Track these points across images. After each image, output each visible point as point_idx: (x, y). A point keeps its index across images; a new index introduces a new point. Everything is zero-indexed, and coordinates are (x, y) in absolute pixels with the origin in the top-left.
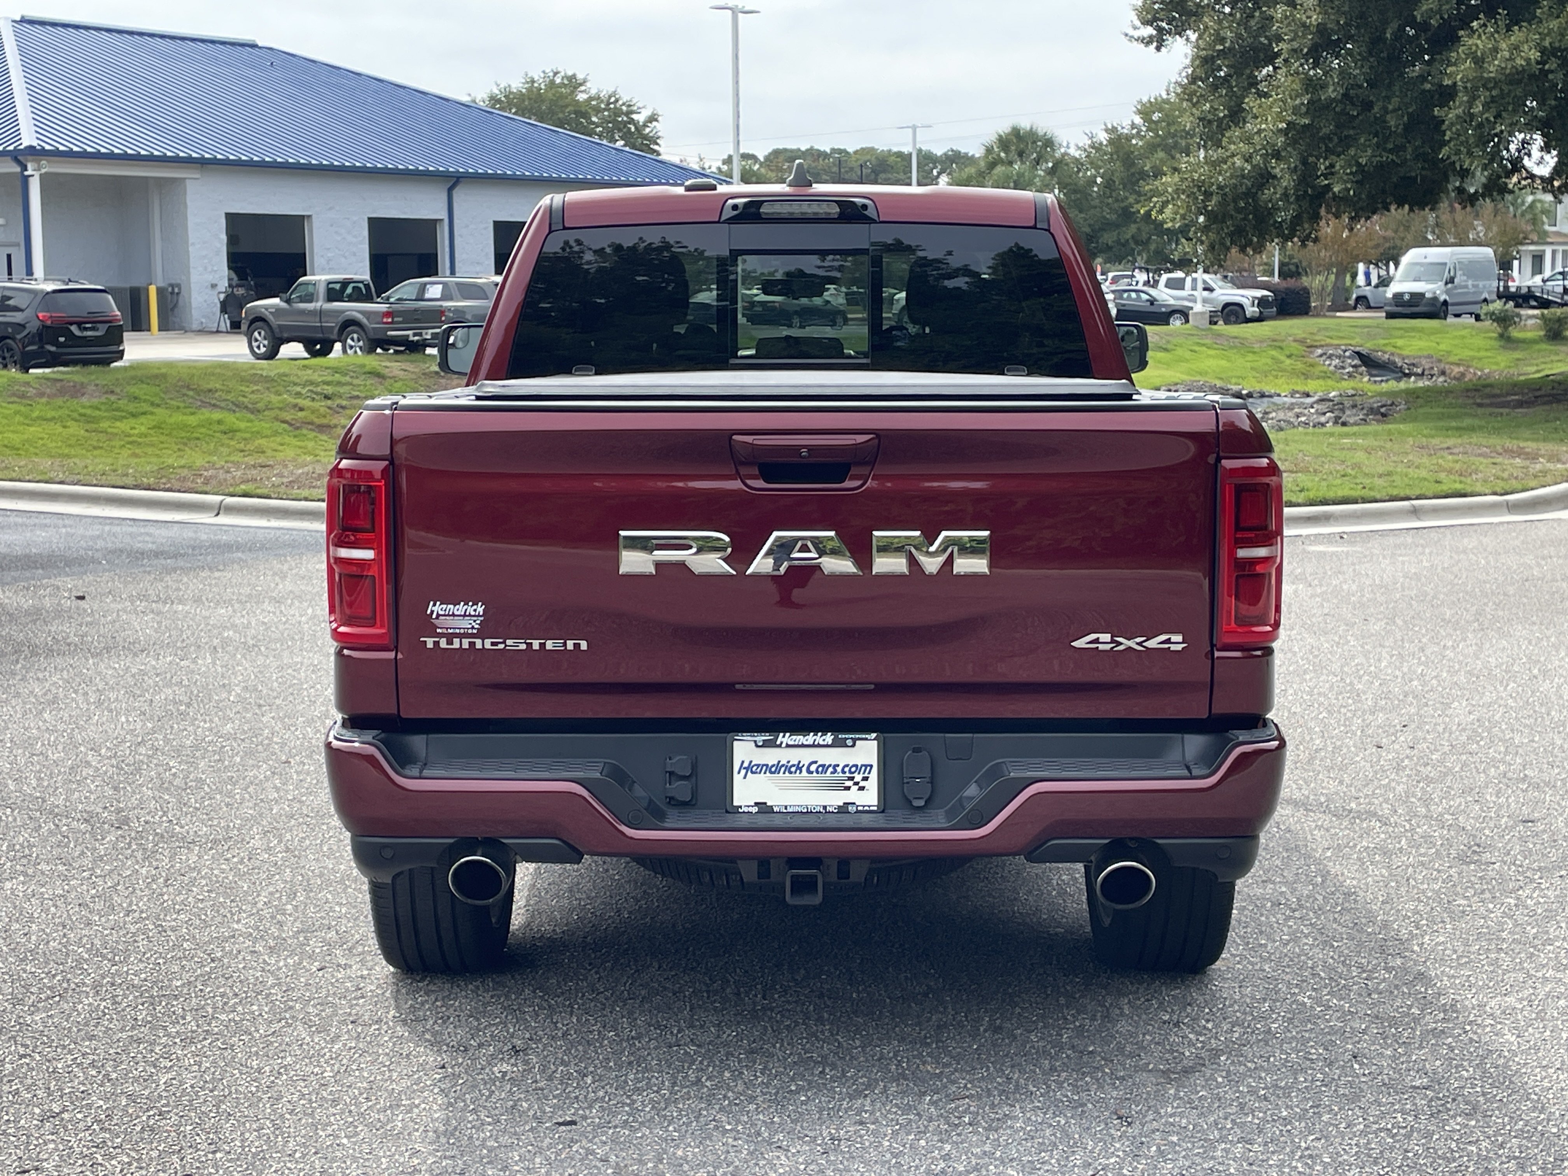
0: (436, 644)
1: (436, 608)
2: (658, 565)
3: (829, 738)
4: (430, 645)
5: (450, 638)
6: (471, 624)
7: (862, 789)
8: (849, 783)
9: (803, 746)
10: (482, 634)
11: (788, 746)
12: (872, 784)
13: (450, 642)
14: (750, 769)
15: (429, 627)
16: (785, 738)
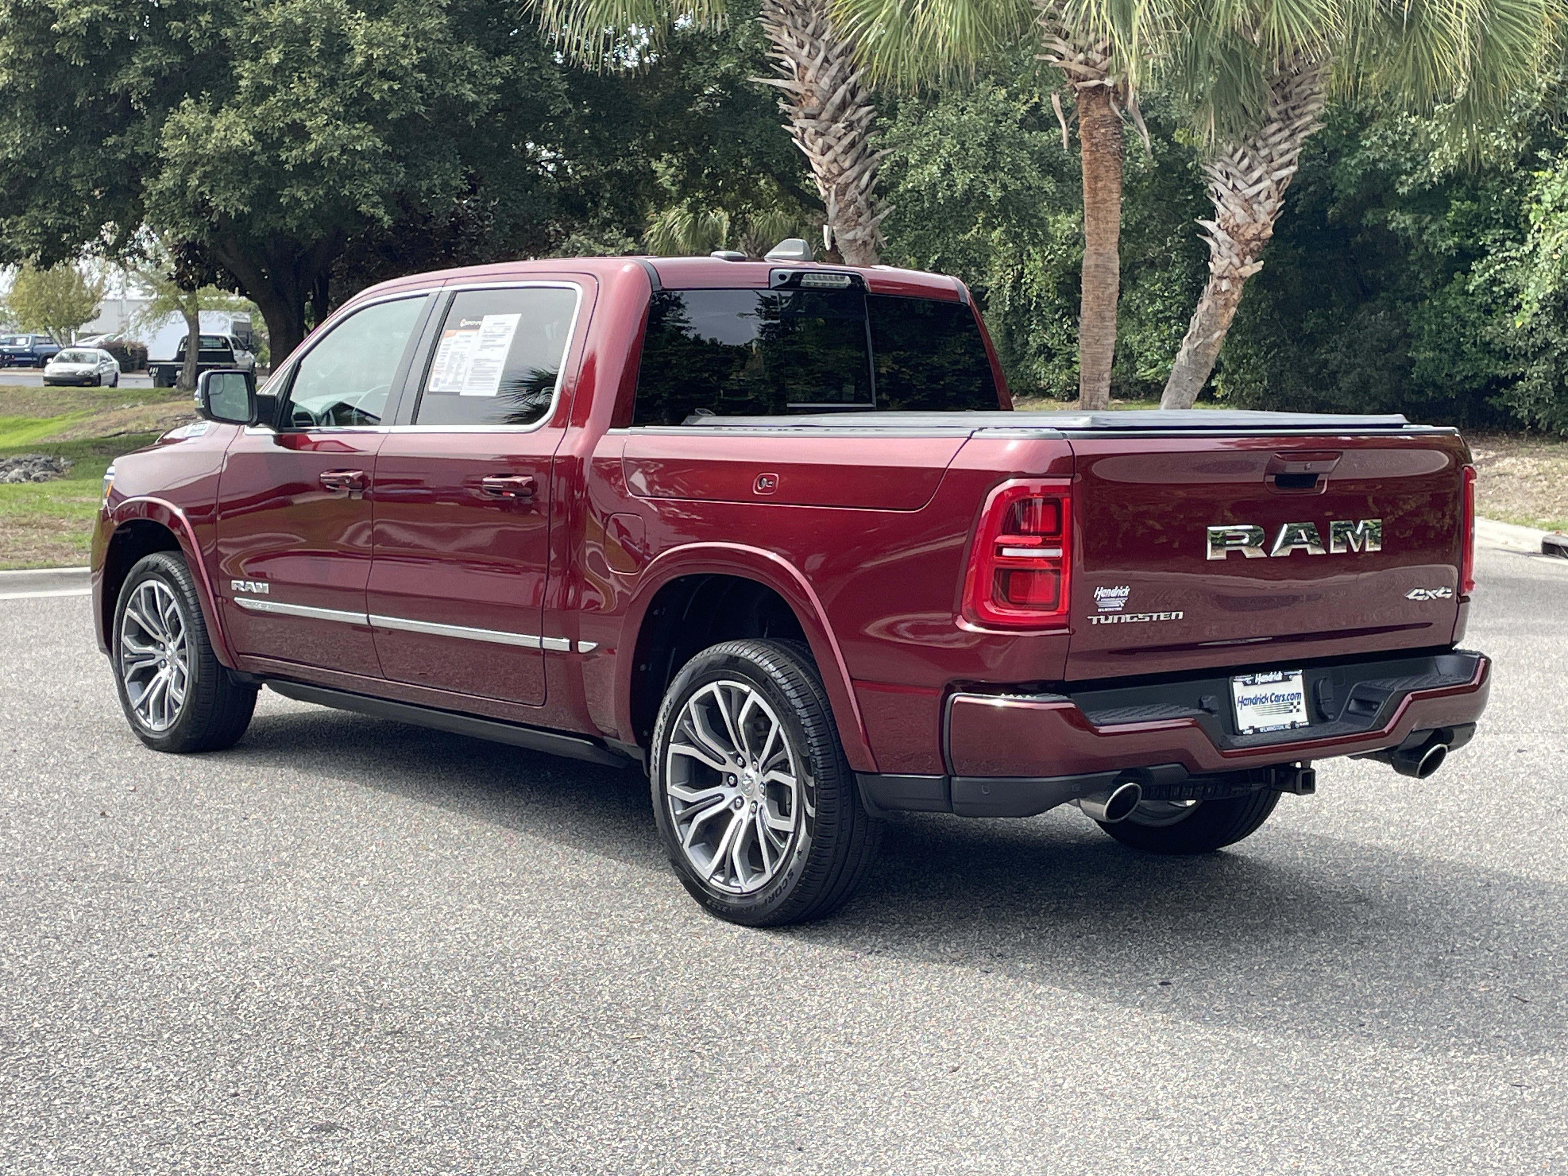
0: (1099, 620)
1: (1101, 592)
2: (1228, 552)
3: (1279, 676)
4: (1095, 622)
5: (1107, 615)
6: (1119, 604)
7: (1298, 710)
8: (1291, 707)
9: (1268, 682)
10: (1124, 611)
11: (1262, 683)
12: (1302, 707)
13: (1106, 619)
14: (1243, 702)
15: (1093, 607)
16: (1260, 678)
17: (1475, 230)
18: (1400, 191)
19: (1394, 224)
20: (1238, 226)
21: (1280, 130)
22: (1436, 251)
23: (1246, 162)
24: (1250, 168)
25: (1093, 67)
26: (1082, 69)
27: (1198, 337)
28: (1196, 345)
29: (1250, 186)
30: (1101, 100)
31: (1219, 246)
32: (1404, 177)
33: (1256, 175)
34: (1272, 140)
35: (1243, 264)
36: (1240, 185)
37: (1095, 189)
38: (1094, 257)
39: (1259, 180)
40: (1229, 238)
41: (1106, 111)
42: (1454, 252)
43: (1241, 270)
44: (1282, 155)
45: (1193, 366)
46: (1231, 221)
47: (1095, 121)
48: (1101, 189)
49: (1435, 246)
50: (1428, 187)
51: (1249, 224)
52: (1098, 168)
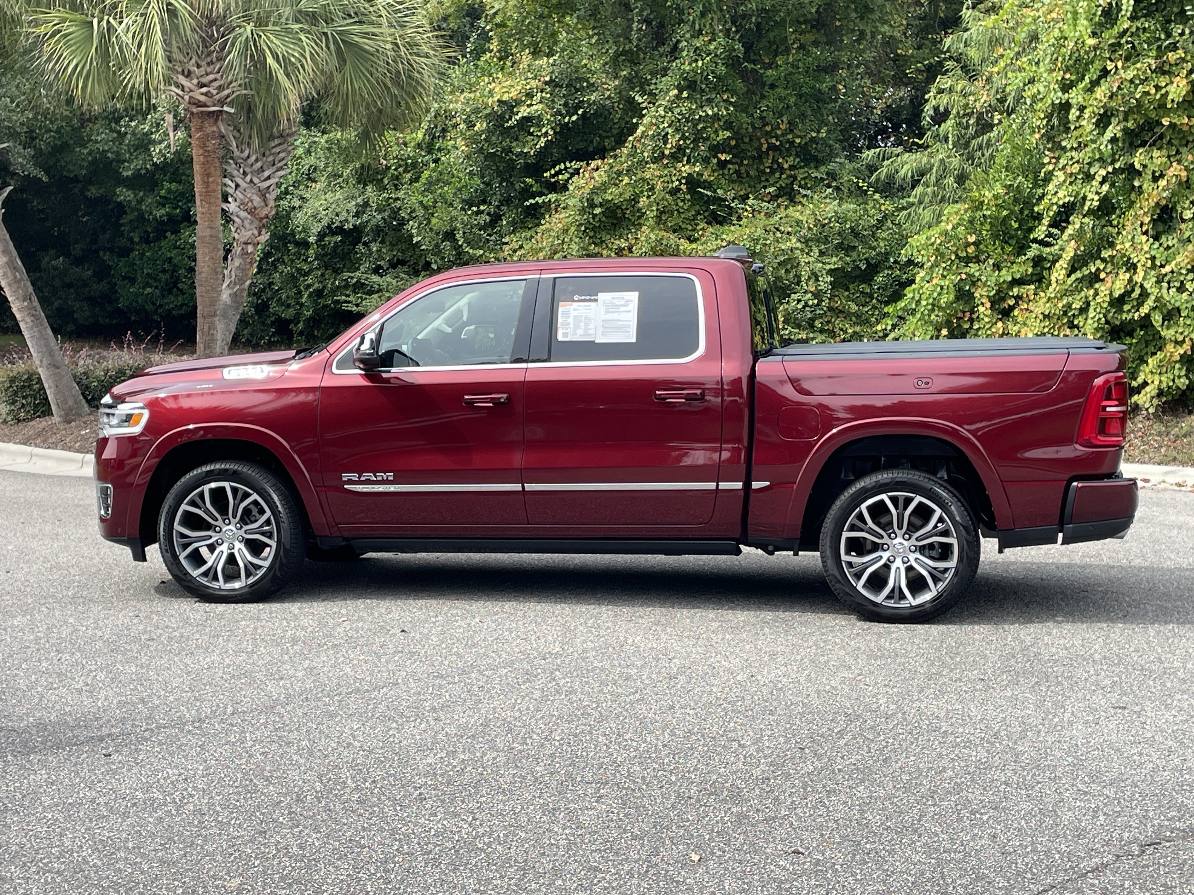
17: (180, 204)
18: (125, 174)
19: (122, 198)
20: (255, 208)
21: (280, 144)
22: (151, 217)
23: (259, 164)
24: (262, 169)
25: (211, 97)
26: (203, 98)
27: (235, 284)
28: (235, 290)
29: (262, 181)
30: (212, 120)
31: (243, 222)
32: (126, 164)
33: (266, 174)
34: (274, 150)
35: (260, 234)
36: (256, 180)
37: (208, 182)
38: (208, 230)
39: (269, 178)
40: (249, 216)
41: (215, 129)
42: (165, 218)
43: (258, 238)
44: (280, 161)
45: (234, 304)
46: (250, 204)
47: (208, 136)
48: (212, 182)
49: (151, 213)
50: (143, 172)
51: (263, 207)
52: (209, 167)
